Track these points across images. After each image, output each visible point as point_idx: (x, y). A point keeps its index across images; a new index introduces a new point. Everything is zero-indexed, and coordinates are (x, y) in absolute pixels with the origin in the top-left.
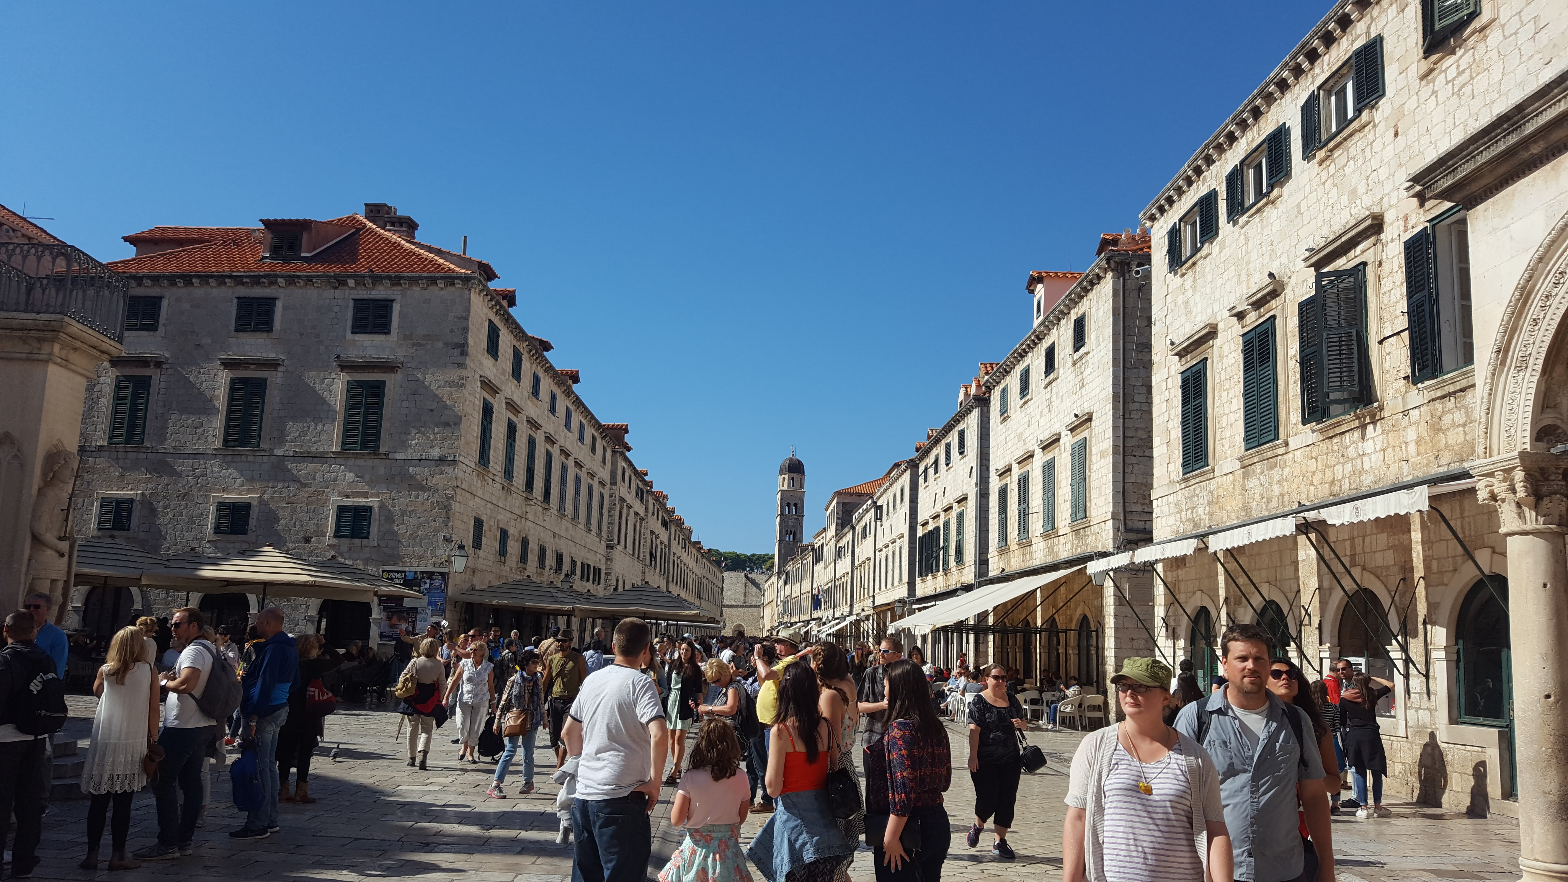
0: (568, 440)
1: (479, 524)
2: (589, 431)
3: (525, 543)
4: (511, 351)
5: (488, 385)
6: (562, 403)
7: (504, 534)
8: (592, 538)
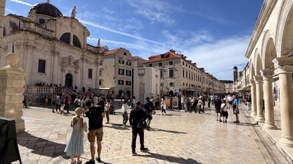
0: (195, 72)
1: (184, 83)
2: (198, 70)
3: (190, 84)
4: (186, 64)
5: (183, 68)
6: (193, 68)
7: (187, 84)
8: (199, 83)
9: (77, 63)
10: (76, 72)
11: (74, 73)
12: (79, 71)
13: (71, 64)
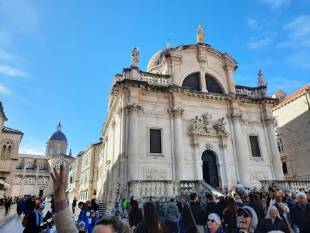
9: (221, 126)
10: (222, 147)
11: (218, 148)
12: (228, 142)
13: (208, 130)
